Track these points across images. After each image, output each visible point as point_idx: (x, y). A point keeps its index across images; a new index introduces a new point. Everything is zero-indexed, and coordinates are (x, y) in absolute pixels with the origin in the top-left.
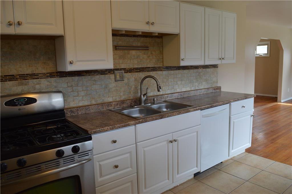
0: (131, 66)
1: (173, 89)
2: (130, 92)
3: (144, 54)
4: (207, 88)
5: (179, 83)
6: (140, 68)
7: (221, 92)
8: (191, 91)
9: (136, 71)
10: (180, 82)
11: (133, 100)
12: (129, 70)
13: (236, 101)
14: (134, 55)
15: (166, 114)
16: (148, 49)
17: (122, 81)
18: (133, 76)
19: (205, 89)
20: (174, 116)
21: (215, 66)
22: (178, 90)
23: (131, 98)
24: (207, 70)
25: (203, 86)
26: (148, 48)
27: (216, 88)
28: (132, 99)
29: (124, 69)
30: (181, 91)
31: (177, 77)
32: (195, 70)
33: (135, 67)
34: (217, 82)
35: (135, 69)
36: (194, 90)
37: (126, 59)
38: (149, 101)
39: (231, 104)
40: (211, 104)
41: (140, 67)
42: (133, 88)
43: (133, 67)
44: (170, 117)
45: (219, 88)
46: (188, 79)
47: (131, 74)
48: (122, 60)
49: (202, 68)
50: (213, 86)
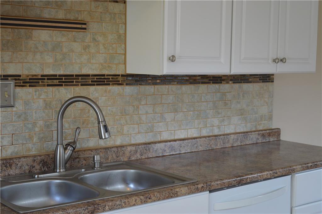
0: (37, 71)
1: (152, 131)
2: (31, 138)
3: (75, 41)
4: (244, 133)
5: (169, 117)
6: (60, 76)
7: (281, 143)
8: (200, 138)
9: (50, 82)
10: (172, 115)
11: (39, 158)
12: (30, 79)
13: (308, 168)
14: (44, 42)
15: (108, 200)
16: (85, 29)
17: (9, 109)
18: (40, 95)
19: (239, 133)
20: (131, 206)
21: (266, 78)
22: (165, 136)
23: (33, 152)
24: (245, 86)
25: (232, 127)
26: (84, 26)
27: (268, 131)
28: (35, 156)
29: (16, 77)
30: (173, 138)
31: (163, 102)
32: (214, 85)
33: (46, 72)
34: (270, 118)
35: (48, 79)
36: (209, 137)
37: (21, 51)
38: (84, 162)
39: (297, 175)
40: (240, 176)
41: (62, 73)
42: (38, 125)
43: (42, 73)
44: (119, 208)
45: (277, 132)
46: (192, 109)
47: (36, 92)
48: (10, 53)
49: (231, 82)
50: (261, 128)
